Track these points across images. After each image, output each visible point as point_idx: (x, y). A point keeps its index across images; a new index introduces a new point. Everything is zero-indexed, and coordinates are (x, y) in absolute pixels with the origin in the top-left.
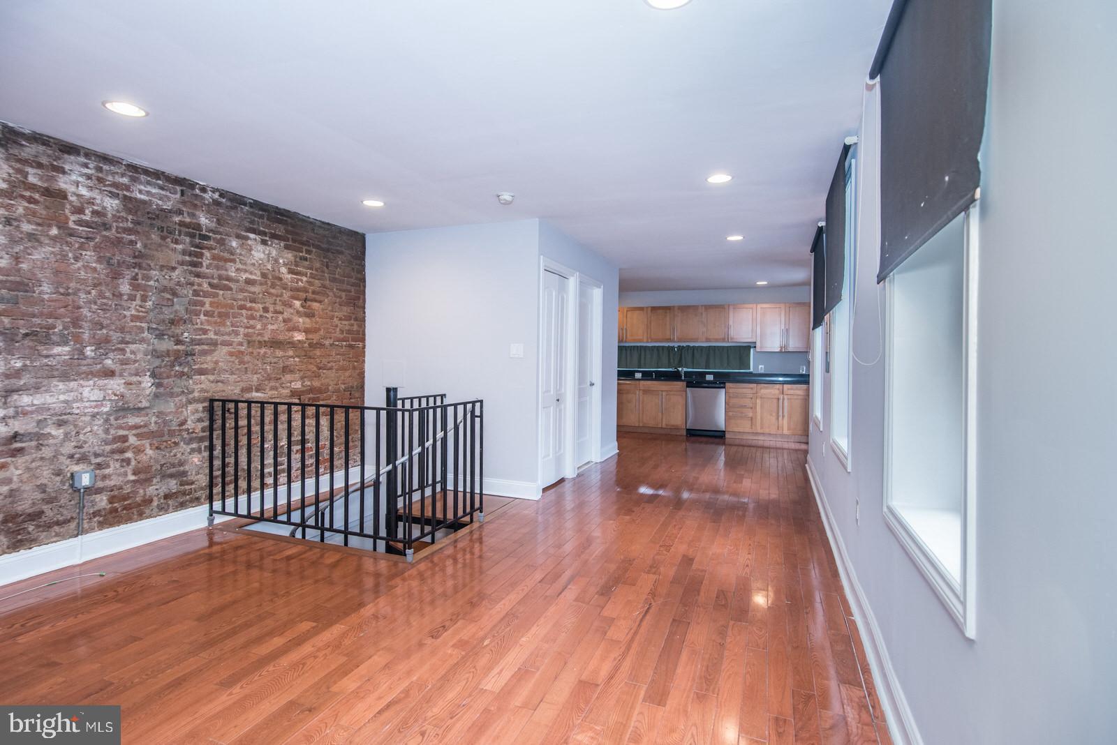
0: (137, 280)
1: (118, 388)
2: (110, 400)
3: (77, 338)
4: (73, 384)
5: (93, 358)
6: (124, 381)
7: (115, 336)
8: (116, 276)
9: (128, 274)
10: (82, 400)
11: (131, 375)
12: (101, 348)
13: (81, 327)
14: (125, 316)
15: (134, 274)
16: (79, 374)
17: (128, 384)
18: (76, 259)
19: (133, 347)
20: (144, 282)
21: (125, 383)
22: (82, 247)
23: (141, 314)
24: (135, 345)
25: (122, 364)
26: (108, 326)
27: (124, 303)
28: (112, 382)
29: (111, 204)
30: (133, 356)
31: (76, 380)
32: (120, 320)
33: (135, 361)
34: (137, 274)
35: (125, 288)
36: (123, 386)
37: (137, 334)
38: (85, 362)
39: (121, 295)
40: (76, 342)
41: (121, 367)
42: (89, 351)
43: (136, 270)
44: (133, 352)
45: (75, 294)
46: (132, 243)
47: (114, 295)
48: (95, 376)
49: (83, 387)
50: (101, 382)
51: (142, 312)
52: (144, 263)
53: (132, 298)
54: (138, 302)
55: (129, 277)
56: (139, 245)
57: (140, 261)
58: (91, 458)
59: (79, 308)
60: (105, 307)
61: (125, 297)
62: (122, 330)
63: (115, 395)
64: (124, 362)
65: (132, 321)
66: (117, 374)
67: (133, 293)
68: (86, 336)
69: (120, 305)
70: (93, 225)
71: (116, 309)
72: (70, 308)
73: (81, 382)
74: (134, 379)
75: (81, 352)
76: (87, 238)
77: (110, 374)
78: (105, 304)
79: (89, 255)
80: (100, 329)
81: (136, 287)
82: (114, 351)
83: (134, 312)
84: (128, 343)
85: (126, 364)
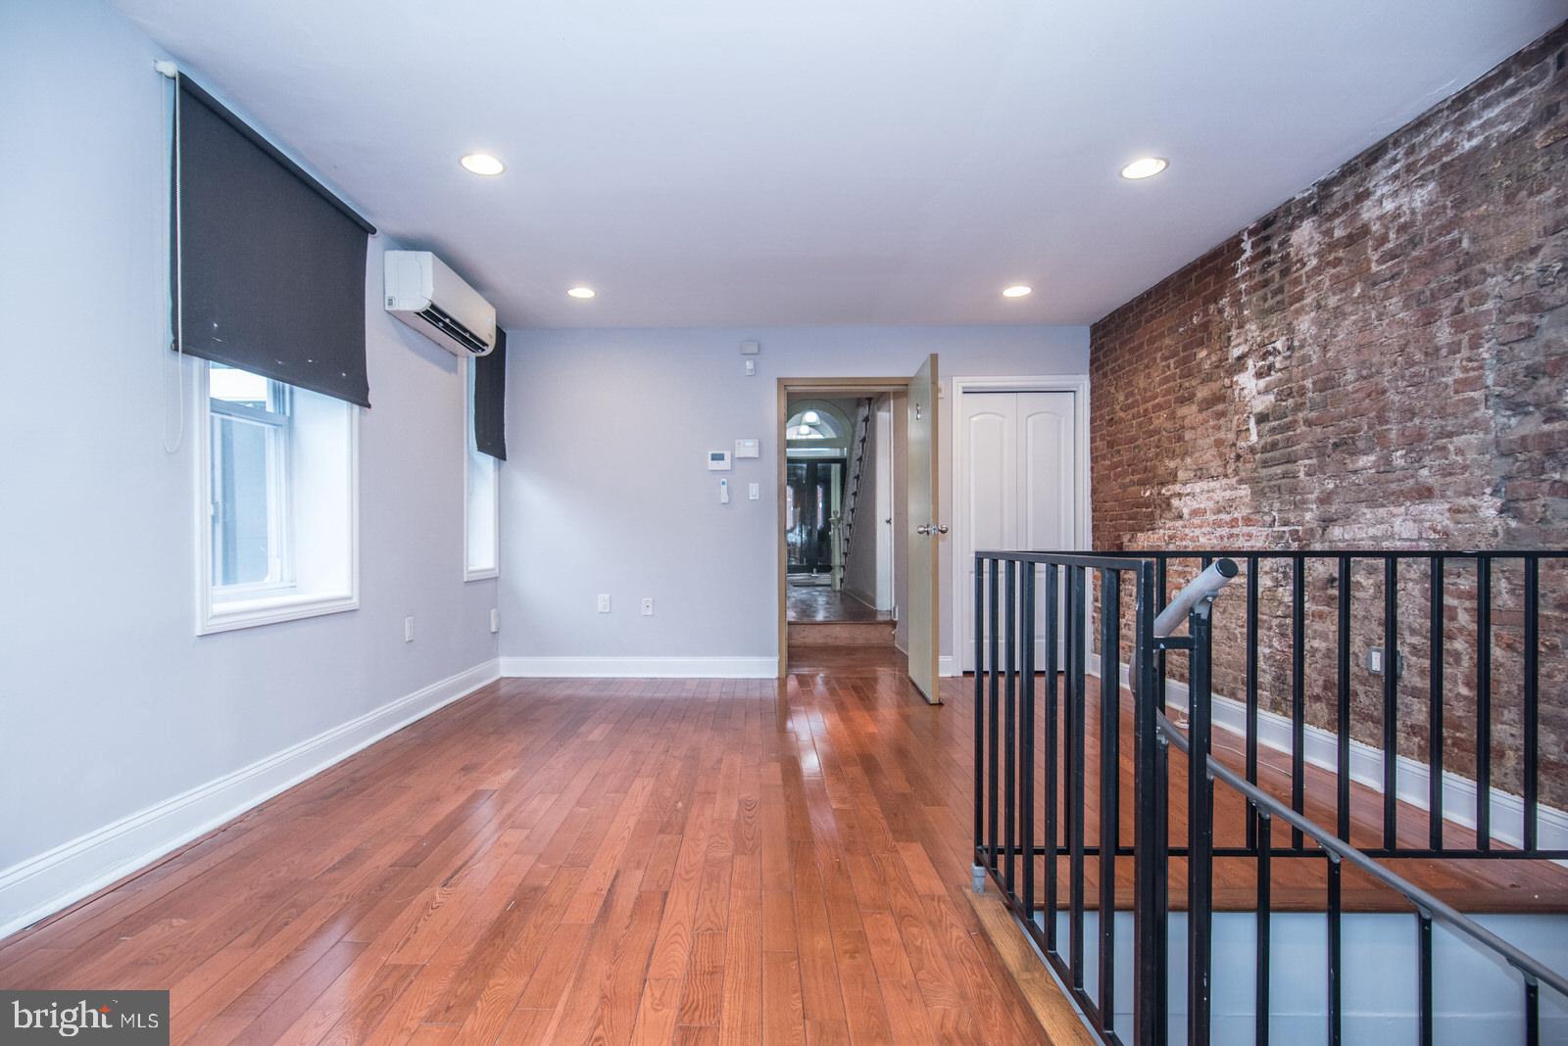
0: (1462, 311)
1: (1439, 518)
2: (1428, 539)
3: (1382, 439)
4: (1382, 512)
5: (1403, 469)
6: (1447, 506)
7: (1432, 425)
8: (1429, 318)
9: (1447, 305)
10: (1392, 536)
11: (1458, 494)
12: (1411, 451)
13: (1387, 422)
14: (1447, 386)
15: (1455, 303)
16: (1387, 495)
17: (1455, 511)
18: (1380, 318)
19: (1458, 441)
20: (1473, 310)
21: (1450, 510)
22: (1387, 297)
23: (1472, 374)
24: (1464, 437)
25: (1444, 476)
26: (1422, 409)
27: (1442, 364)
28: (1430, 508)
29: (1421, 197)
30: (1459, 459)
31: (1383, 506)
32: (1437, 396)
33: (1465, 468)
34: (1461, 300)
35: (1443, 334)
36: (1447, 515)
37: (1466, 415)
38: (1390, 476)
39: (1437, 349)
40: (1384, 447)
41: (1442, 481)
42: (1398, 459)
43: (1461, 293)
44: (1459, 451)
45: (1378, 372)
46: (1455, 244)
47: (1426, 354)
48: (1406, 498)
49: (1394, 516)
50: (1416, 509)
51: (1473, 369)
52: (1473, 271)
53: (1454, 348)
54: (1465, 352)
55: (1448, 312)
56: (1465, 244)
57: (1467, 271)
58: (1404, 633)
59: (1384, 392)
60: (1415, 379)
61: (1444, 352)
62: (1442, 413)
63: (1435, 531)
64: (1447, 472)
65: (1456, 392)
66: (1437, 492)
67: (1456, 339)
68: (1393, 435)
69: (1437, 369)
70: (1398, 252)
71: (1431, 378)
72: (1373, 397)
73: (1392, 508)
74: (1464, 502)
75: (1388, 461)
76: (1393, 277)
77: (1425, 493)
78: (1416, 375)
79: (1394, 304)
80: (1411, 420)
81: (1458, 327)
82: (1429, 452)
83: (1459, 374)
84: (1450, 435)
85: (1451, 474)
